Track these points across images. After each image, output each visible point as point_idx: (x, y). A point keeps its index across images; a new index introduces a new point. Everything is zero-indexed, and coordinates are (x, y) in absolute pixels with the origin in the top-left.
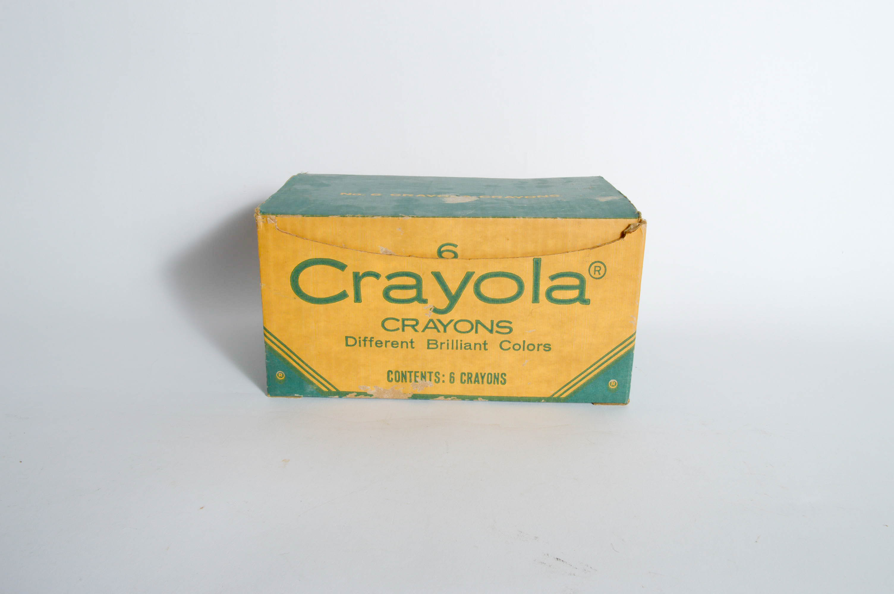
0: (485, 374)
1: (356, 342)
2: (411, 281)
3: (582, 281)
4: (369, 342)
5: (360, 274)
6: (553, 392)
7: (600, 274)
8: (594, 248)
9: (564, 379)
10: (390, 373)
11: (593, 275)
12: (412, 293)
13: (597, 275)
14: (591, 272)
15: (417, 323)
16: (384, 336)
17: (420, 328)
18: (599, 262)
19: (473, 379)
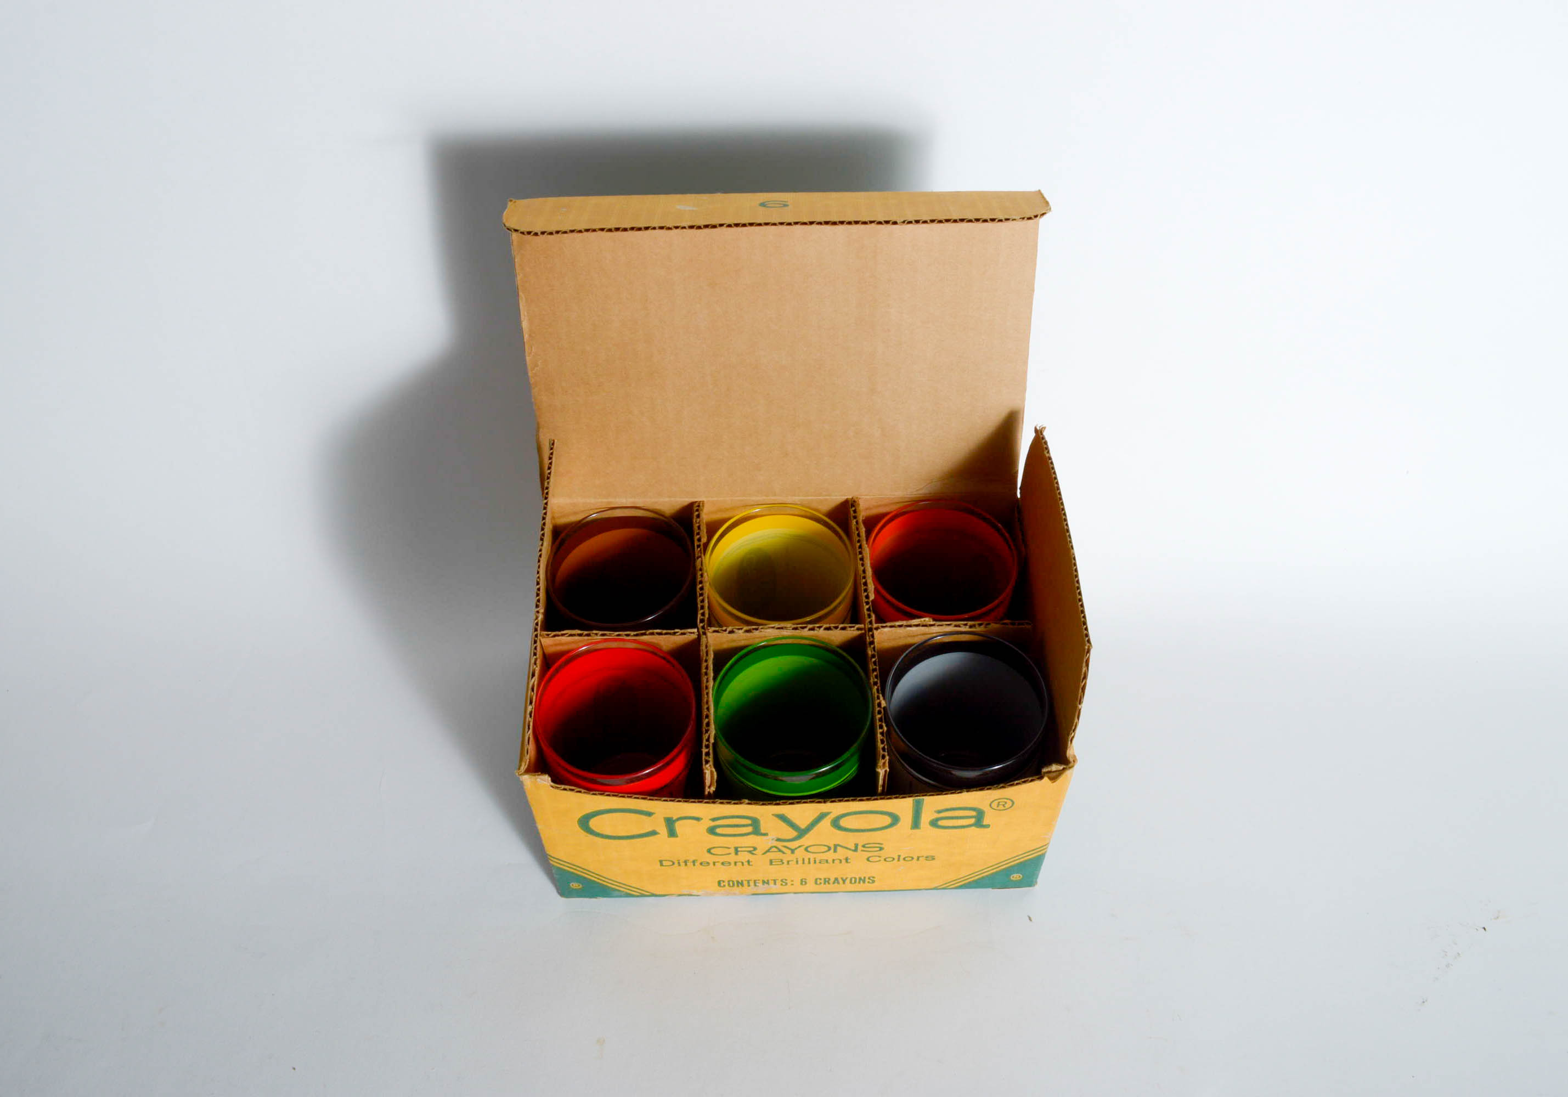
0: (847, 878)
1: (674, 864)
2: (745, 822)
3: (980, 813)
4: (692, 863)
5: (674, 819)
6: (939, 885)
7: (1004, 807)
8: (998, 789)
9: (955, 877)
10: (722, 882)
11: (995, 808)
12: (750, 829)
13: (1001, 808)
14: (992, 806)
15: (755, 849)
16: (710, 859)
17: (759, 852)
18: (1004, 798)
19: (831, 881)
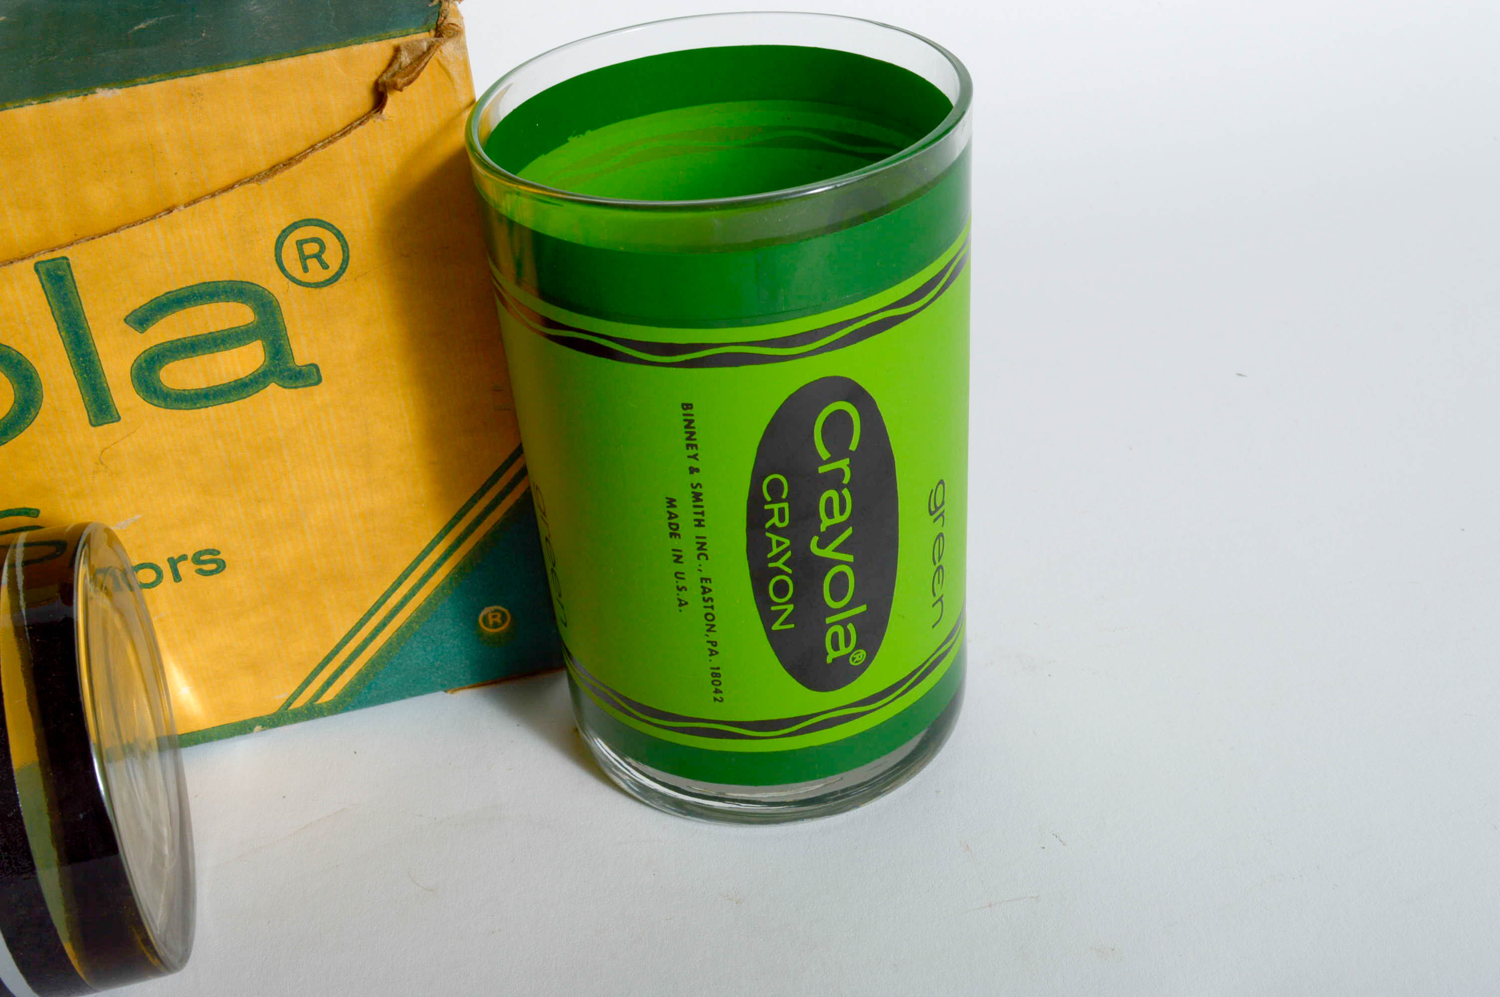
3: (265, 305)
6: (284, 697)
7: (325, 266)
8: (273, 170)
9: (311, 646)
11: (298, 273)
13: (316, 273)
14: (285, 264)
18: (308, 222)
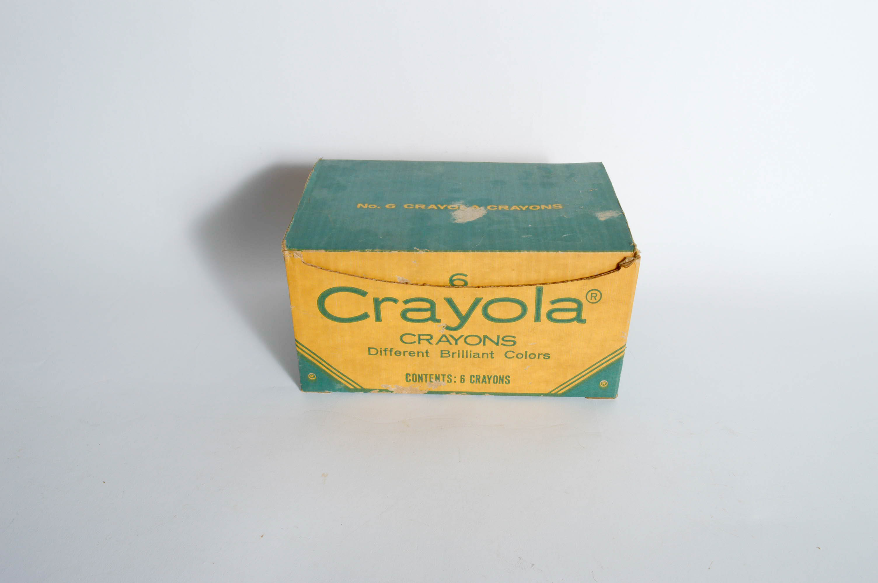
0: (491, 376)
1: (377, 352)
2: (427, 305)
3: (580, 305)
4: (390, 352)
5: (380, 300)
6: (551, 390)
7: (596, 299)
8: (590, 278)
9: (561, 380)
10: (408, 375)
11: (589, 300)
12: (427, 315)
13: (593, 300)
14: (587, 298)
15: (432, 337)
16: (402, 347)
17: (434, 341)
18: (595, 290)
19: (481, 380)
